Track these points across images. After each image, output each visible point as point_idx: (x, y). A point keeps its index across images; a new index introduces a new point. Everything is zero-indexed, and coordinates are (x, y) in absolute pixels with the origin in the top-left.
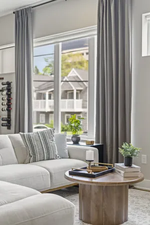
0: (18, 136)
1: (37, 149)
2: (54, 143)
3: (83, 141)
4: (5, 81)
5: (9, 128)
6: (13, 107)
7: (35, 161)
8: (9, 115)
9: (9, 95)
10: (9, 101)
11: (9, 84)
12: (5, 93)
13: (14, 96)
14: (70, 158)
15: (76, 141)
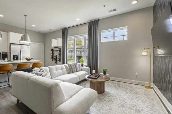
0: (67, 65)
1: (73, 69)
2: (78, 67)
3: (85, 65)
4: (59, 48)
5: (60, 61)
6: (62, 55)
7: (73, 72)
8: (60, 58)
9: (60, 52)
10: (60, 54)
11: (60, 49)
12: (59, 51)
13: (62, 52)
14: (82, 71)
15: (82, 65)
